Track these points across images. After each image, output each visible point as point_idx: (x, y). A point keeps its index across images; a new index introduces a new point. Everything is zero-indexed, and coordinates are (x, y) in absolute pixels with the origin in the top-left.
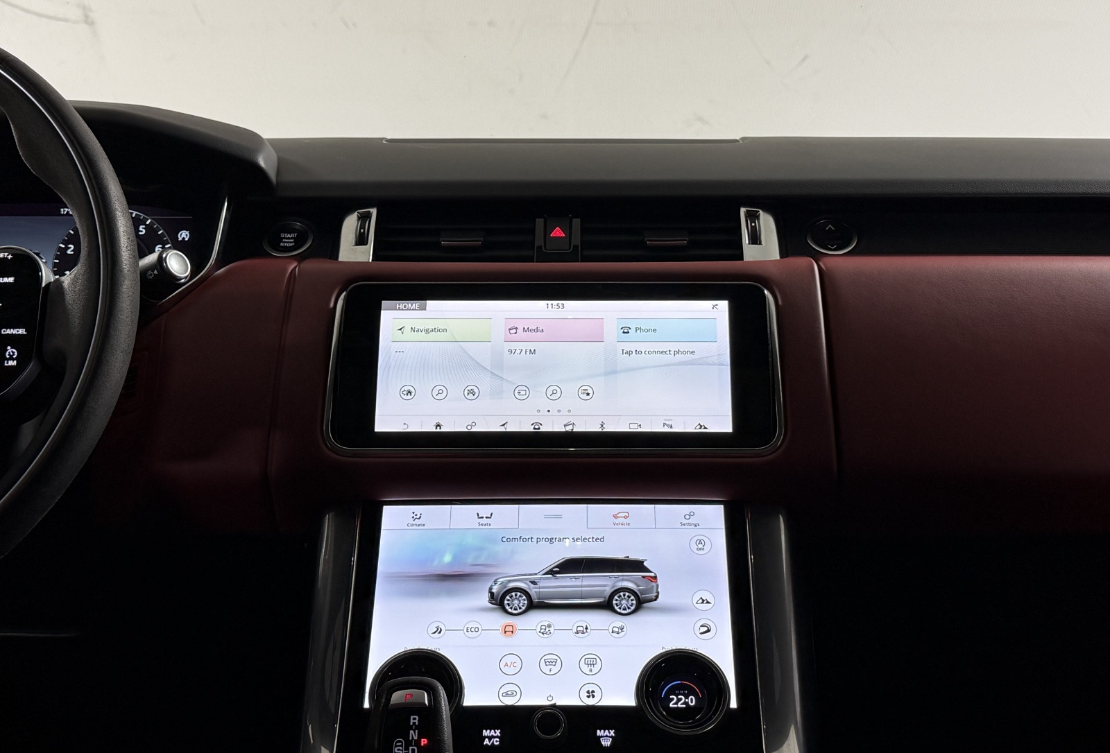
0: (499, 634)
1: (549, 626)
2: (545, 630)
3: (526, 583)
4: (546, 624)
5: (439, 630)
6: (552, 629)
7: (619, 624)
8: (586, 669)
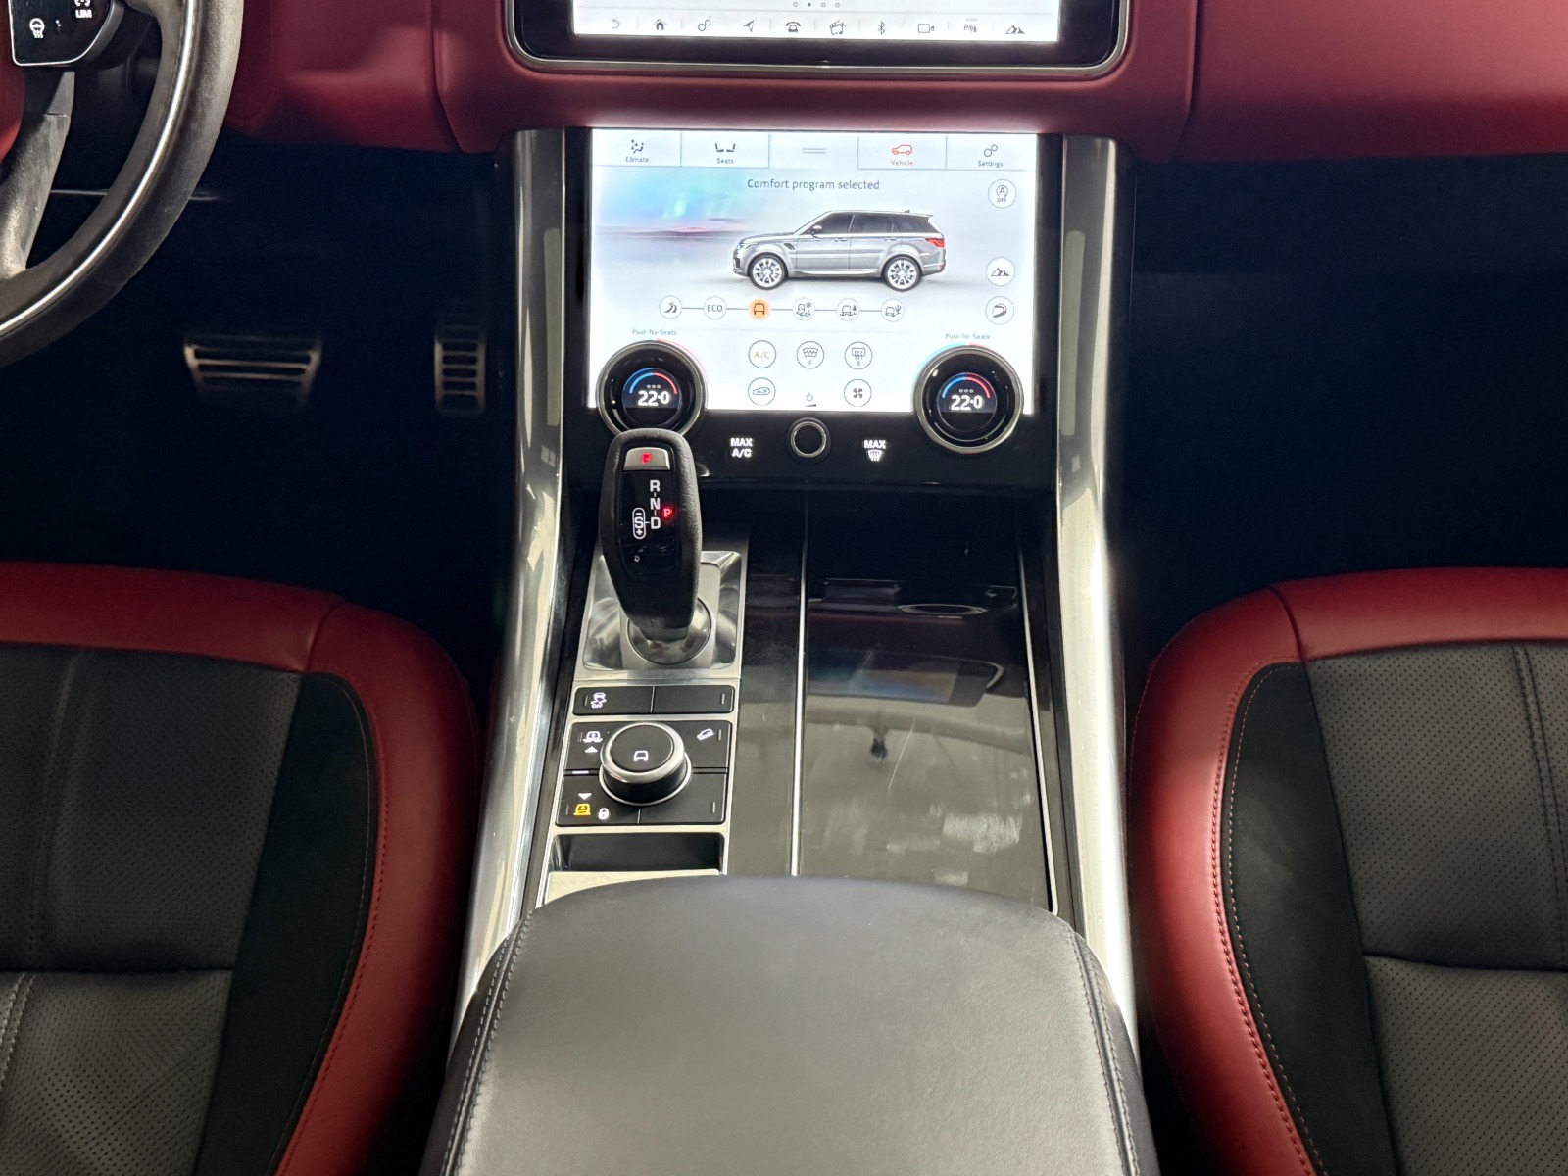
0: (747, 315)
1: (809, 305)
2: (804, 311)
3: (779, 246)
4: (805, 302)
5: (673, 308)
6: (812, 309)
7: (894, 304)
8: (853, 361)
